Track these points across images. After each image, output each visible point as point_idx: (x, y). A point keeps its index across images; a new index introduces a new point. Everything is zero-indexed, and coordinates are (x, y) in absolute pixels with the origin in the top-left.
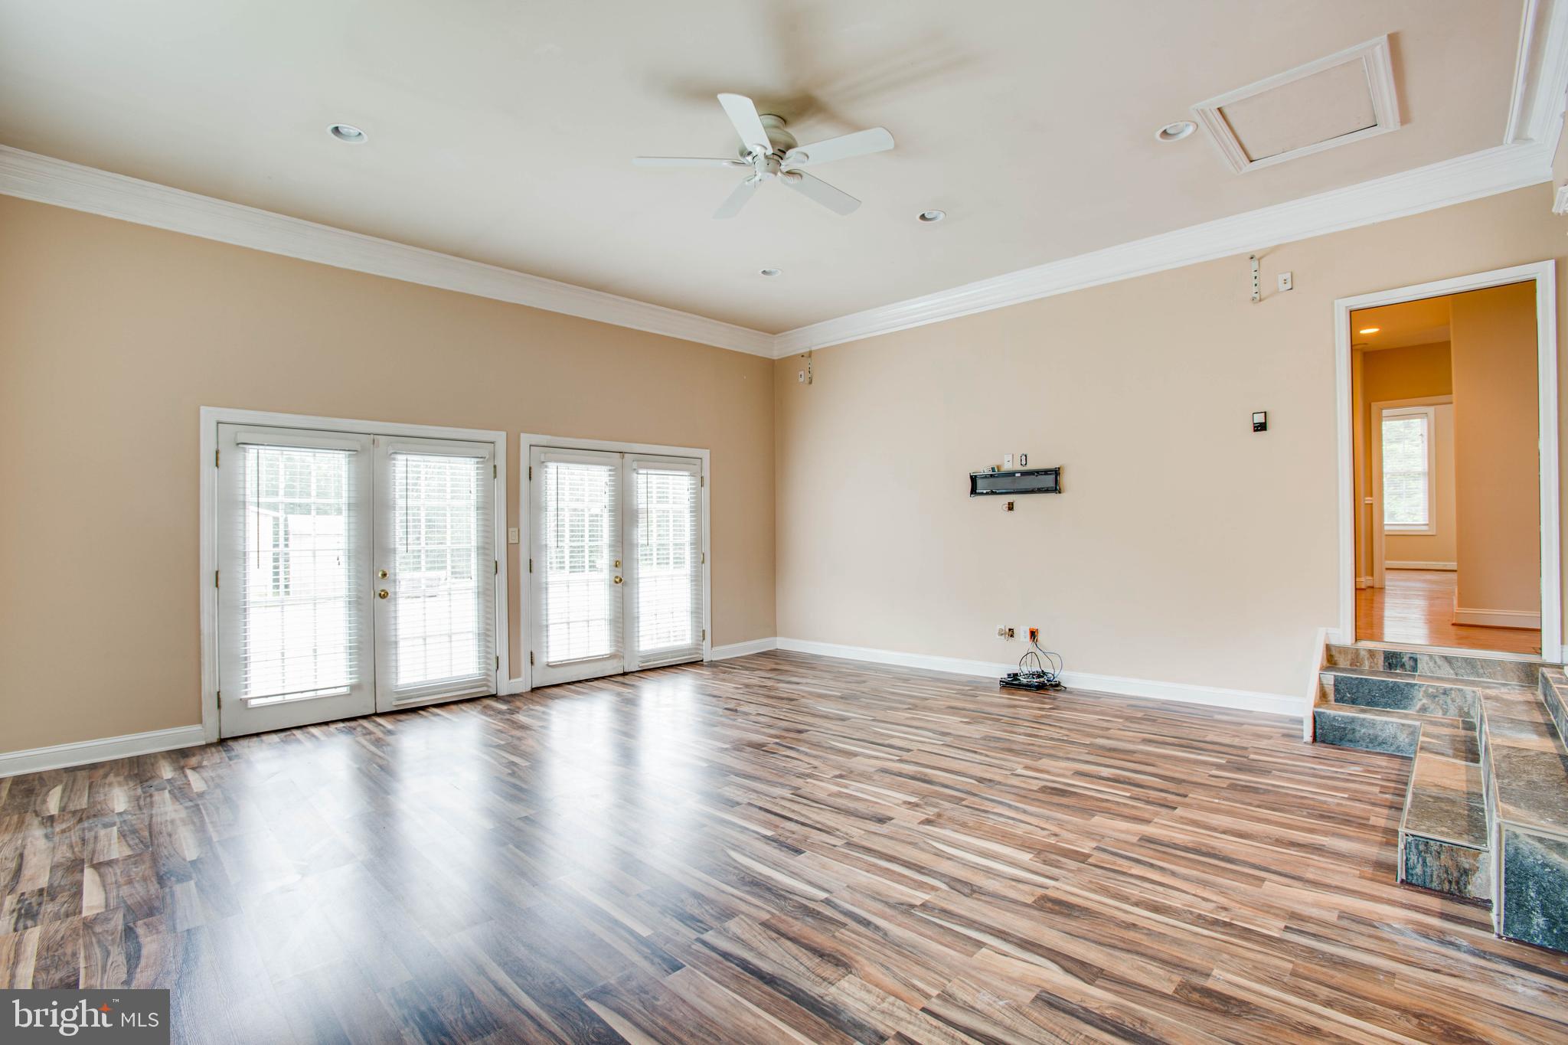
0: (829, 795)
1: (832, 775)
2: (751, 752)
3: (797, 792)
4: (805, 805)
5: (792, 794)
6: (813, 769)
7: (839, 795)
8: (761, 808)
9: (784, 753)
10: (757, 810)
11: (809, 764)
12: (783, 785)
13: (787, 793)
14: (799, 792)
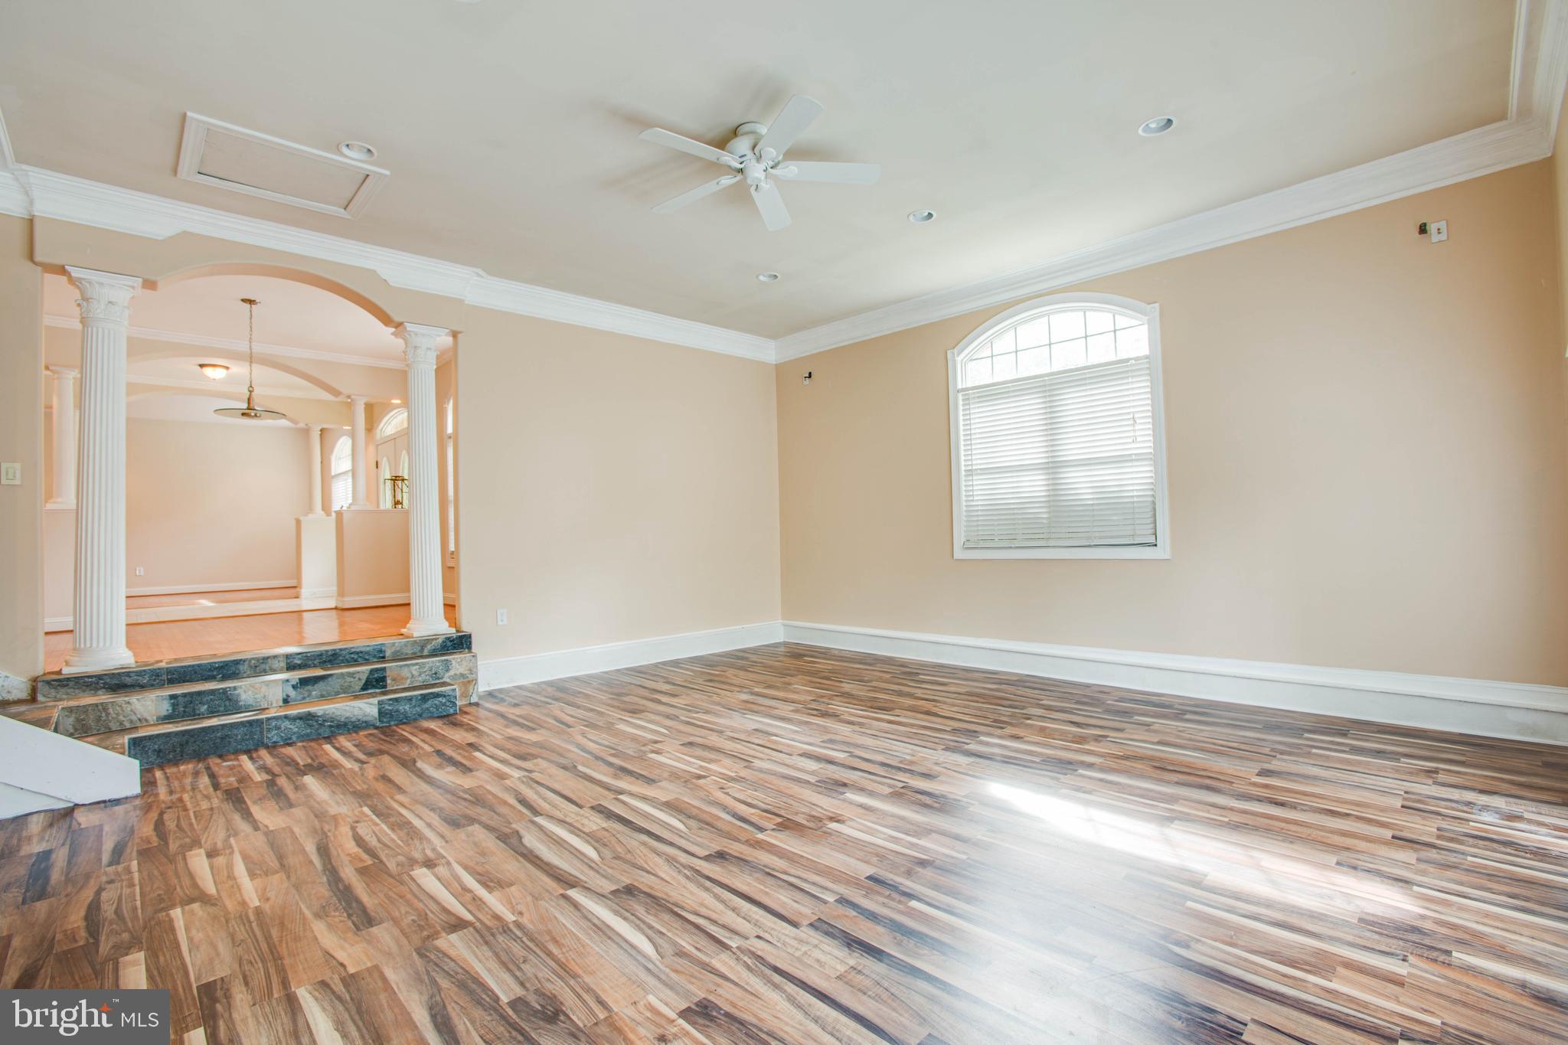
0: (720, 761)
1: (708, 779)
2: (797, 814)
3: (748, 764)
4: (743, 754)
5: (752, 762)
6: (725, 786)
7: (710, 761)
8: (781, 752)
9: (753, 811)
10: (783, 751)
11: (727, 794)
12: (761, 770)
13: (757, 763)
14: (746, 764)
